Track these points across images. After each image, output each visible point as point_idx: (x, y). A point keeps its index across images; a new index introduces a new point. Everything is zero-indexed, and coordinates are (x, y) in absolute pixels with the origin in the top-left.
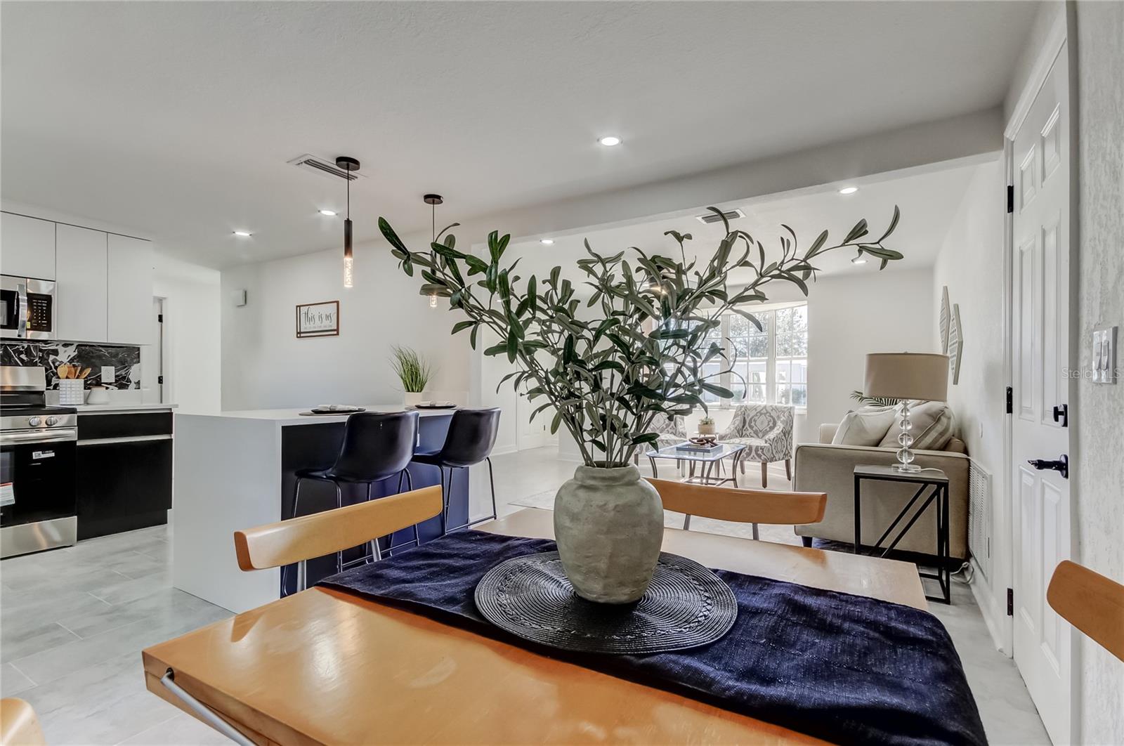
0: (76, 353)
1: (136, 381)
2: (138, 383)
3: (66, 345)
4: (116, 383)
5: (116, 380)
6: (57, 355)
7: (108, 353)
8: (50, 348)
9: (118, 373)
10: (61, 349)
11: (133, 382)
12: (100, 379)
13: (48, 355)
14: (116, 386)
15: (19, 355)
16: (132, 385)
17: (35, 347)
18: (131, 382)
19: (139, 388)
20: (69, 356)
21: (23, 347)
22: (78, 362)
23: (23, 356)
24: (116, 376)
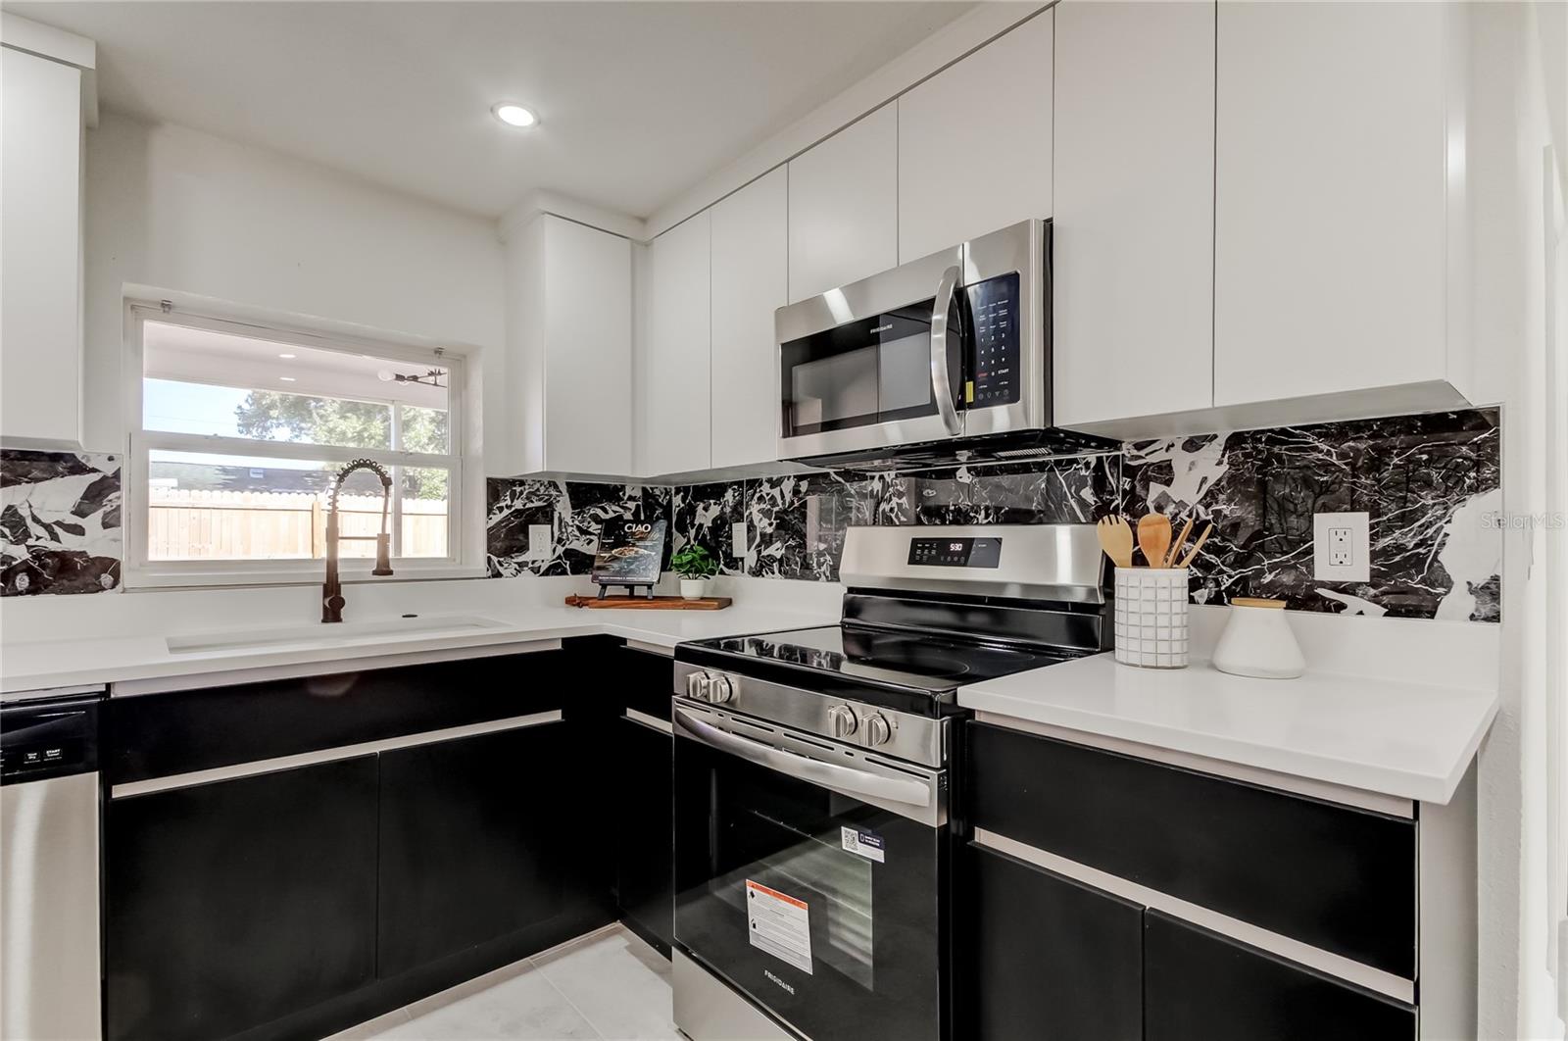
0: (1225, 467)
1: (1480, 580)
2: (1491, 589)
3: (1193, 445)
4: (1377, 579)
5: (1374, 574)
6: (1168, 483)
7: (1342, 456)
8: (1150, 459)
9: (1386, 541)
10: (1180, 460)
11: (1459, 589)
12: (1310, 565)
13: (1146, 482)
14: (1375, 600)
15: (1078, 491)
16: (1457, 603)
17: (1115, 461)
18: (1447, 583)
19: (1495, 618)
20: (1204, 480)
21: (1087, 465)
22: (1230, 500)
23: (1087, 494)
24: (1374, 556)
